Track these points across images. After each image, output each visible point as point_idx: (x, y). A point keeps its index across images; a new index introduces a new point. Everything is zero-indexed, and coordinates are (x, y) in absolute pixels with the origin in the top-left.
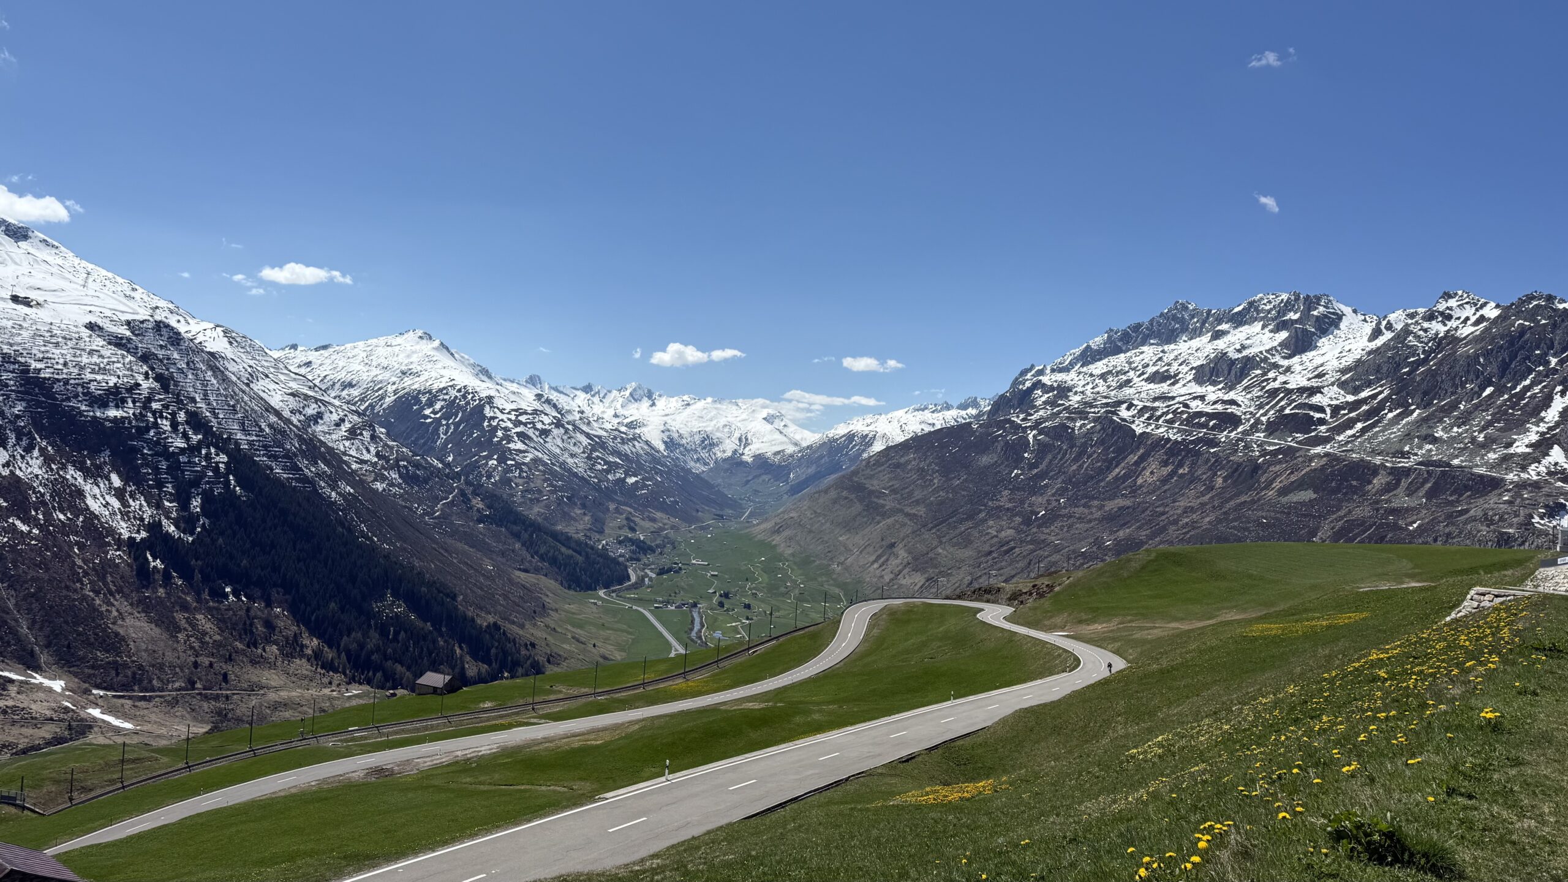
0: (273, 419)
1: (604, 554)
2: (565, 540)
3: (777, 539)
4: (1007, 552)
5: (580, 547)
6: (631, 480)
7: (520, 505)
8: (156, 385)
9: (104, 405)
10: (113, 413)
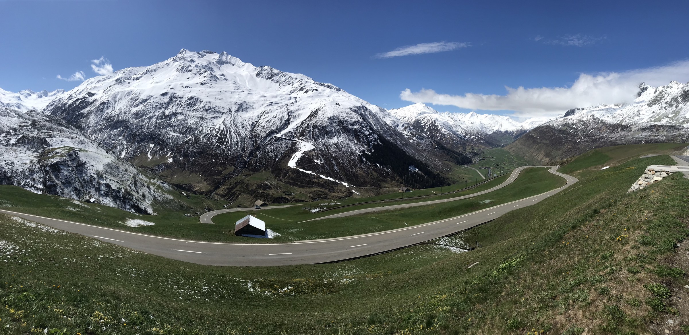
0: (387, 126)
1: (466, 156)
2: (456, 153)
3: (511, 150)
4: (570, 151)
5: (460, 154)
6: (472, 137)
7: (445, 144)
8: (362, 120)
9: (353, 126)
10: (355, 127)
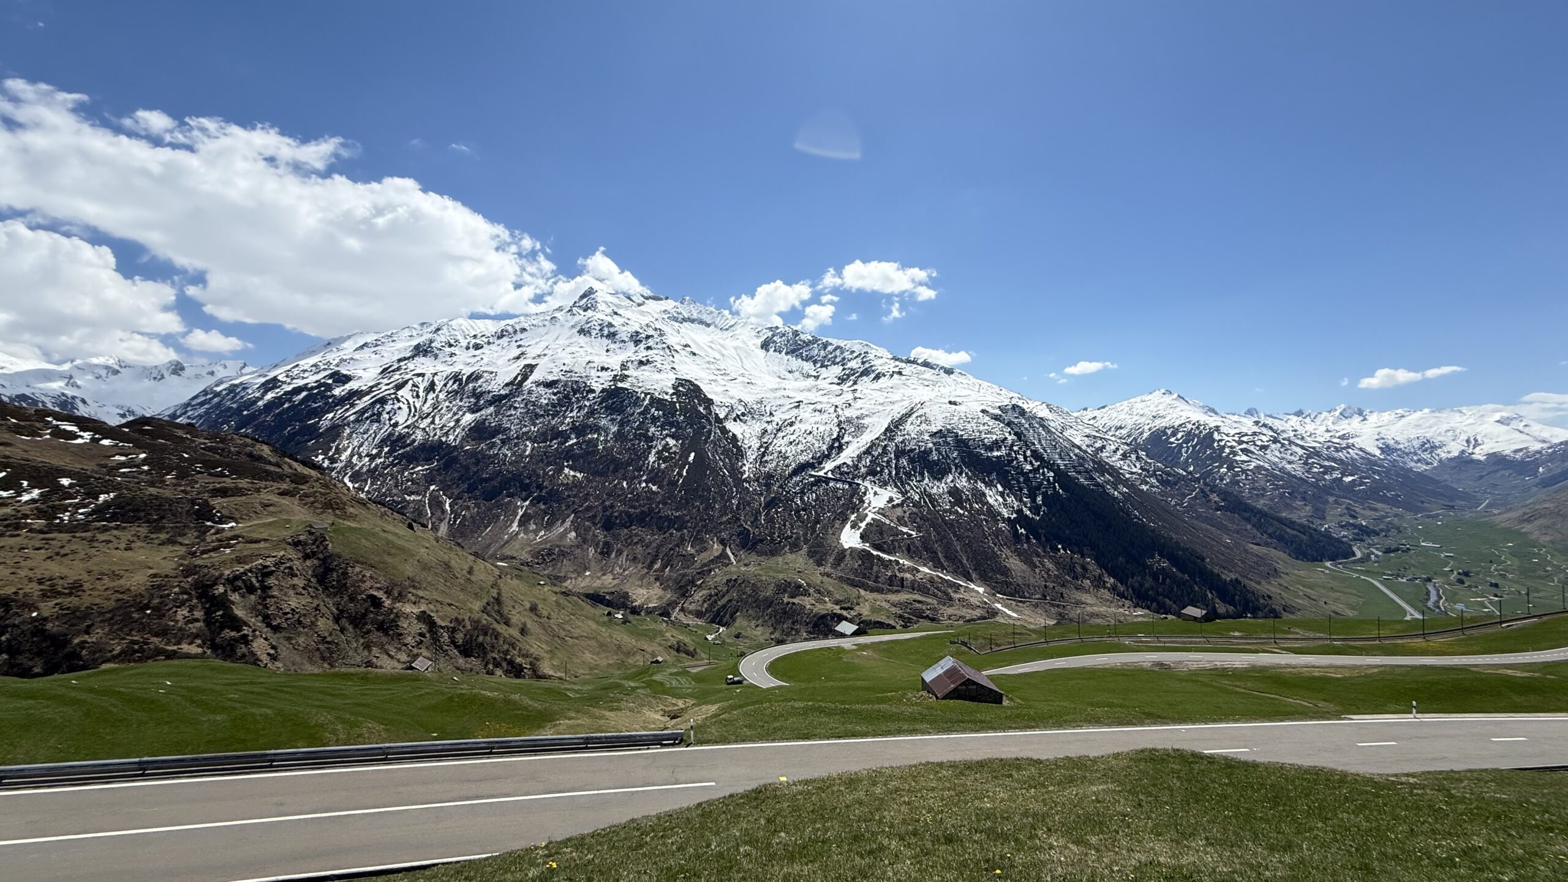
0: (1077, 451)
1: (1327, 535)
2: (1290, 523)
3: (1528, 527)
5: (1304, 529)
6: (1348, 479)
7: (1248, 498)
8: (1015, 438)
9: (992, 450)
10: (996, 453)
